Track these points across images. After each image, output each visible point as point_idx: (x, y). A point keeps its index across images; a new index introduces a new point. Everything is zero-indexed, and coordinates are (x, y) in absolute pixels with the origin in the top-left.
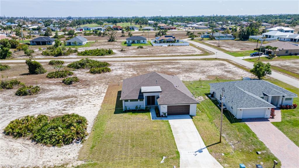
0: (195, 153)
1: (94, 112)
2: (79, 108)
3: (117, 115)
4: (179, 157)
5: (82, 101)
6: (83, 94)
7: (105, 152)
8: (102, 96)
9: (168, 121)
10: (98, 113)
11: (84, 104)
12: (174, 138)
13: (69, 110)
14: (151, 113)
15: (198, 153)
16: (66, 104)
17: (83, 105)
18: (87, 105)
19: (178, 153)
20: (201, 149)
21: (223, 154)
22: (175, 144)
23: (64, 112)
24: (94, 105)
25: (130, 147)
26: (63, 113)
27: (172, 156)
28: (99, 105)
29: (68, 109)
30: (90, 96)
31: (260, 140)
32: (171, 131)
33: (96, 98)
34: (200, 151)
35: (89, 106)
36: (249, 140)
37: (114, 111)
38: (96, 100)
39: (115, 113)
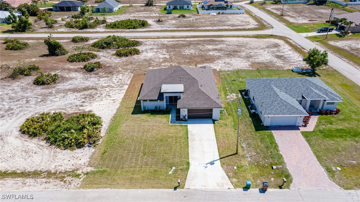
0: (206, 165)
1: (112, 110)
2: (98, 103)
3: (135, 116)
4: (189, 169)
5: (102, 94)
6: (104, 85)
7: (115, 159)
8: (124, 89)
9: (187, 125)
10: (116, 111)
11: (104, 99)
12: (188, 146)
13: (87, 106)
14: (170, 115)
15: (209, 165)
16: (85, 98)
17: (102, 100)
18: (106, 101)
19: (188, 164)
20: (214, 161)
21: (235, 168)
22: (188, 154)
23: (81, 108)
24: (113, 100)
25: (141, 154)
26: (79, 110)
27: (181, 167)
28: (119, 101)
29: (86, 104)
30: (111, 89)
31: (281, 153)
32: (188, 138)
33: (117, 91)
34: (212, 163)
35: (108, 101)
36: (269, 152)
37: (132, 111)
38: (117, 94)
39: (133, 113)
